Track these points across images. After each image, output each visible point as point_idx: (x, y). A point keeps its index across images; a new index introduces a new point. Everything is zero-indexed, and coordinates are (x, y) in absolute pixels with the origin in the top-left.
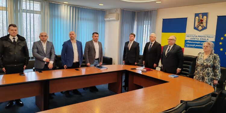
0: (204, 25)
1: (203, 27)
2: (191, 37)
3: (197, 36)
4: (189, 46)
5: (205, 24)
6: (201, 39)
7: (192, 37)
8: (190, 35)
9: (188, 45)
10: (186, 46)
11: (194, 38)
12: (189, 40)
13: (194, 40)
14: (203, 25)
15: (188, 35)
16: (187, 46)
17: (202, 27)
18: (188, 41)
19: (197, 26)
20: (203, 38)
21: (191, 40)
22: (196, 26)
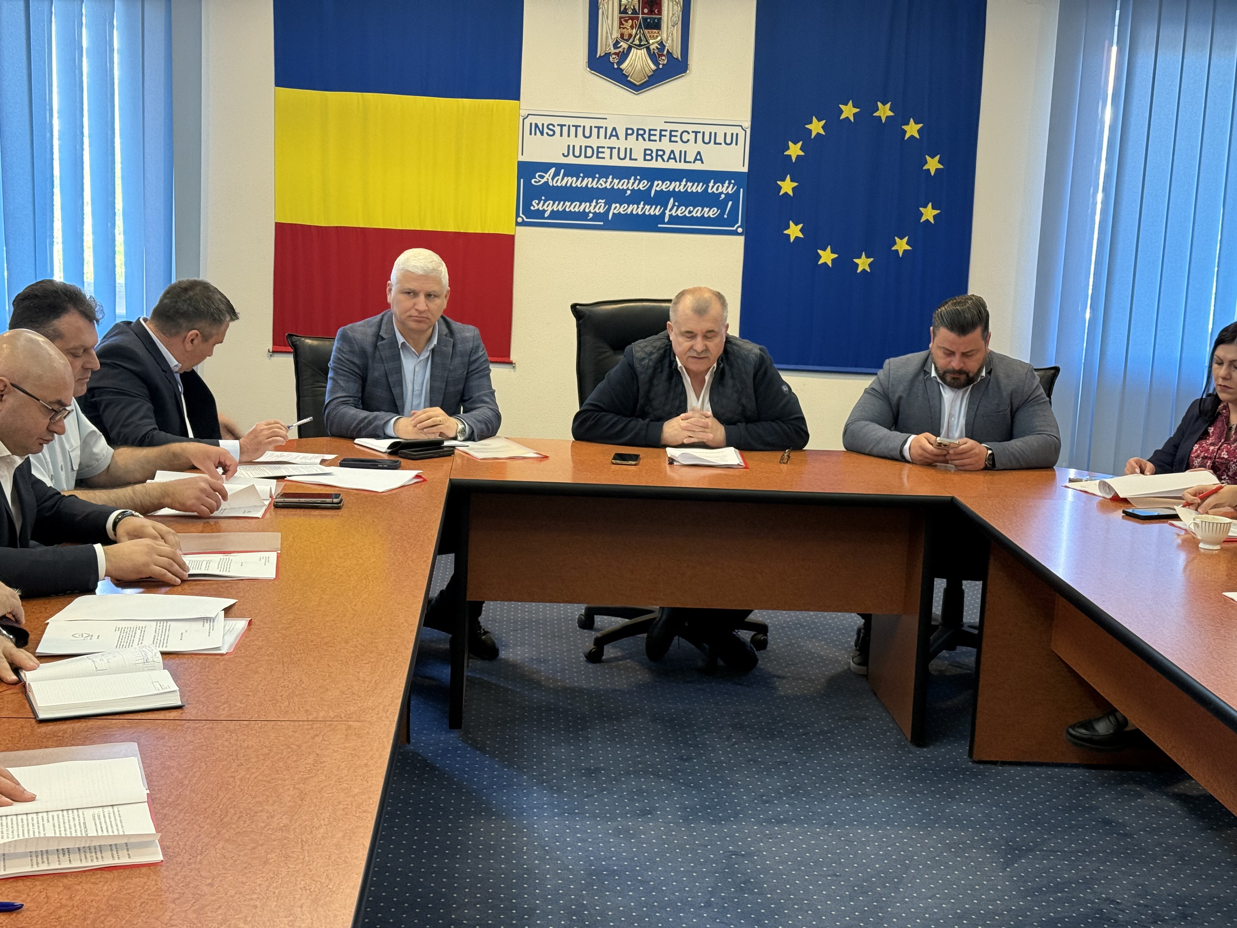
2: (572, 141)
3: (622, 133)
4: (554, 214)
5: (677, 32)
6: (647, 153)
7: (580, 142)
8: (556, 121)
9: (549, 207)
10: (528, 212)
11: (594, 142)
12: (559, 167)
13: (594, 161)
15: (540, 121)
16: (540, 214)
17: (654, 57)
18: (545, 167)
19: (616, 45)
20: (666, 145)
21: (571, 160)
22: (605, 46)
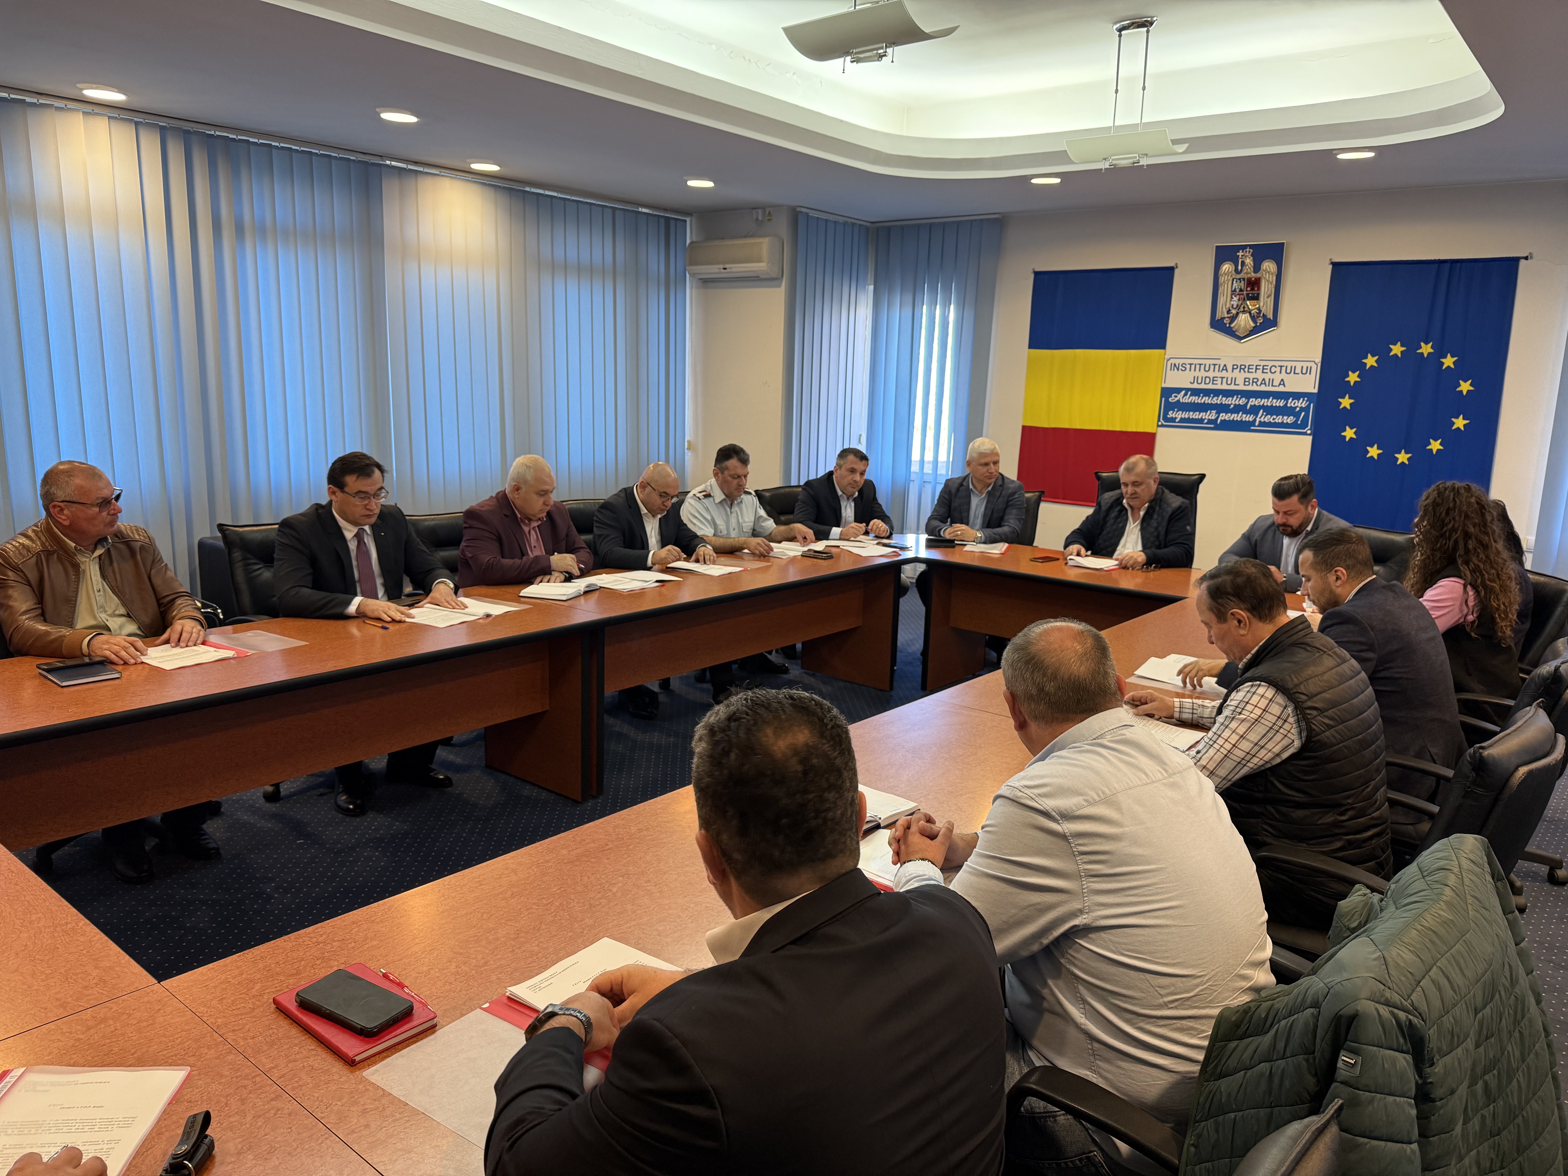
0: (1263, 310)
1: (1260, 320)
2: (1197, 373)
3: (1230, 368)
4: (1182, 420)
5: (1271, 302)
6: (1246, 381)
7: (1203, 374)
8: (1188, 361)
9: (1179, 415)
10: (1166, 419)
11: (1211, 374)
12: (1187, 390)
13: (1210, 386)
14: (1259, 309)
15: (1177, 362)
16: (1173, 420)
18: (1178, 390)
19: (1229, 312)
20: (1259, 375)
21: (1195, 386)
22: (1222, 312)
